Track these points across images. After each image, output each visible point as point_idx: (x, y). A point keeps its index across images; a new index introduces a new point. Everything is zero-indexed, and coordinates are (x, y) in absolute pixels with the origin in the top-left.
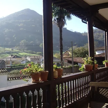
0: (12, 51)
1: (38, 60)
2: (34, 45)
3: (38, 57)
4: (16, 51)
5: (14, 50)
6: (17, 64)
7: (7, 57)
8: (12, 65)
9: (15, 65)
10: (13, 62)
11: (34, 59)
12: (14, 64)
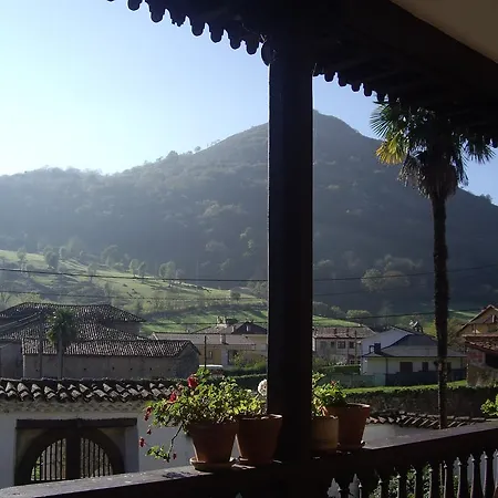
0: (235, 302)
1: (351, 345)
2: (334, 276)
3: (352, 334)
4: (251, 303)
5: (242, 296)
6: (252, 363)
7: (210, 330)
8: (230, 364)
9: (243, 365)
10: (235, 352)
11: (333, 343)
12: (237, 359)
